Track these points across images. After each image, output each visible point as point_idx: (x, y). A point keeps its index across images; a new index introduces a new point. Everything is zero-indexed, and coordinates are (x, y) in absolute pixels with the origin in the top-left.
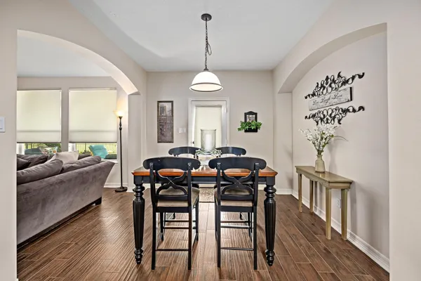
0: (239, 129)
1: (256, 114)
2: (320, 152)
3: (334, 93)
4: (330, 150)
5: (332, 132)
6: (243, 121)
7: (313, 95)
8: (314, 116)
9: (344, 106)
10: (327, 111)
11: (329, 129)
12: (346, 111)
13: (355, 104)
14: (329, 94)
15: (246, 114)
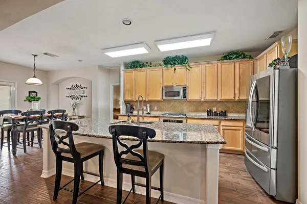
0: (25, 100)
1: (37, 93)
2: (74, 109)
3: (78, 91)
4: (77, 108)
5: (78, 102)
6: (28, 96)
7: (71, 89)
8: (71, 96)
9: (82, 95)
10: (76, 95)
11: (78, 101)
12: (82, 96)
13: (85, 95)
14: (77, 90)
15: (30, 92)
